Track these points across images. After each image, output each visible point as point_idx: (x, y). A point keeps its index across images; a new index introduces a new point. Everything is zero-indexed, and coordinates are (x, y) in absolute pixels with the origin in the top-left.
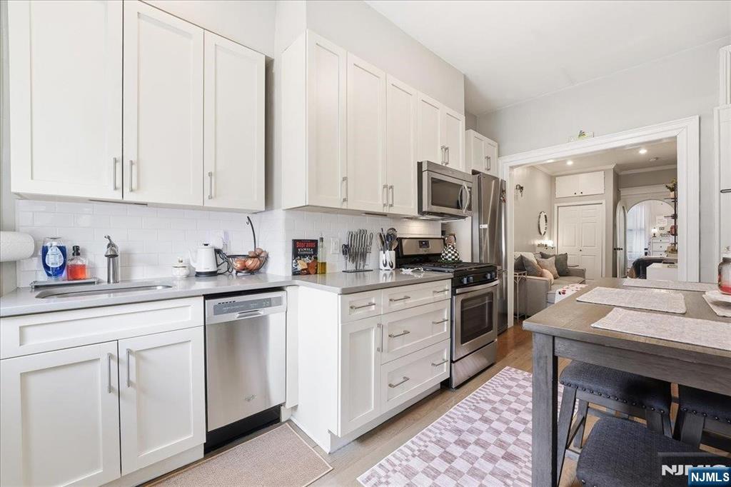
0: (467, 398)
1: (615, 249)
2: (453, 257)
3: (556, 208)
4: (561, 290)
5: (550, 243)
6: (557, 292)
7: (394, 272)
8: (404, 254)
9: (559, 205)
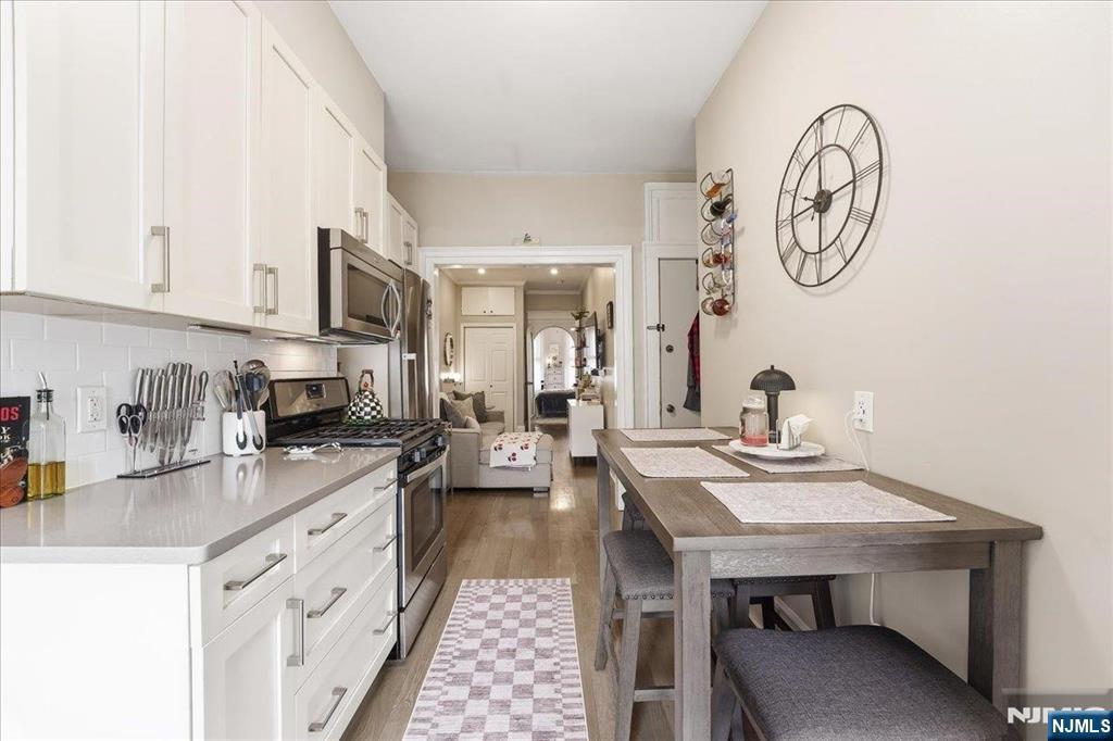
0: (432, 666)
1: (526, 384)
2: (374, 413)
3: (462, 328)
4: (496, 444)
5: (457, 377)
6: (492, 448)
7: (263, 457)
8: (281, 414)
9: (466, 325)
